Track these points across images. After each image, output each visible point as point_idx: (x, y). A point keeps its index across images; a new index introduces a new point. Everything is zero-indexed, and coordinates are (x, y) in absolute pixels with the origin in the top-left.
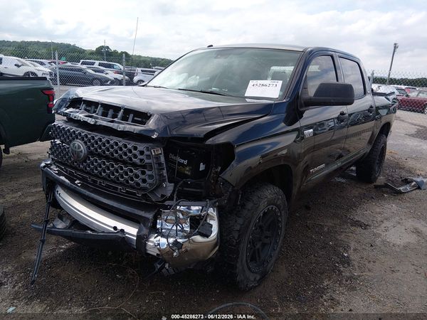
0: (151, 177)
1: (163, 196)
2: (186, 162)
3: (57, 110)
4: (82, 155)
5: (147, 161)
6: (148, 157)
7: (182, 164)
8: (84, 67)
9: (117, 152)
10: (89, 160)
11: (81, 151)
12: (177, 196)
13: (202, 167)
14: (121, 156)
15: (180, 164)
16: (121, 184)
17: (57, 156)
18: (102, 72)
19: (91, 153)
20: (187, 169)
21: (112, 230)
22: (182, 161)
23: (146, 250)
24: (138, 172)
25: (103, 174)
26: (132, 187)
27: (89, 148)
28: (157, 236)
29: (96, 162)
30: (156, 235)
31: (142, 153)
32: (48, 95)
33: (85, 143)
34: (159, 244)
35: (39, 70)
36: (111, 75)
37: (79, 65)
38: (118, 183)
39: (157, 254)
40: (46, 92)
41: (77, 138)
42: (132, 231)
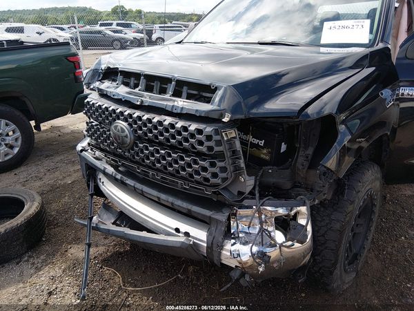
0: (224, 169)
1: (240, 193)
2: (262, 143)
3: (88, 85)
4: (128, 140)
5: (217, 149)
6: (219, 143)
7: (257, 146)
8: (103, 28)
9: (174, 137)
10: (137, 147)
11: (126, 136)
12: (259, 192)
13: (284, 147)
14: (180, 143)
15: (253, 145)
16: (182, 178)
17: (96, 139)
18: (120, 32)
19: (139, 138)
20: (265, 151)
21: (174, 232)
22: (256, 141)
23: (221, 260)
24: (205, 164)
25: (158, 165)
26: (198, 183)
27: (135, 131)
28: (234, 244)
29: (147, 149)
30: (233, 241)
31: (209, 138)
32: (73, 62)
33: (130, 125)
34: (239, 255)
35: (60, 36)
36: (130, 34)
37: (98, 28)
38: (178, 177)
39: (236, 266)
40: (71, 59)
41: (119, 119)
42: (200, 235)
